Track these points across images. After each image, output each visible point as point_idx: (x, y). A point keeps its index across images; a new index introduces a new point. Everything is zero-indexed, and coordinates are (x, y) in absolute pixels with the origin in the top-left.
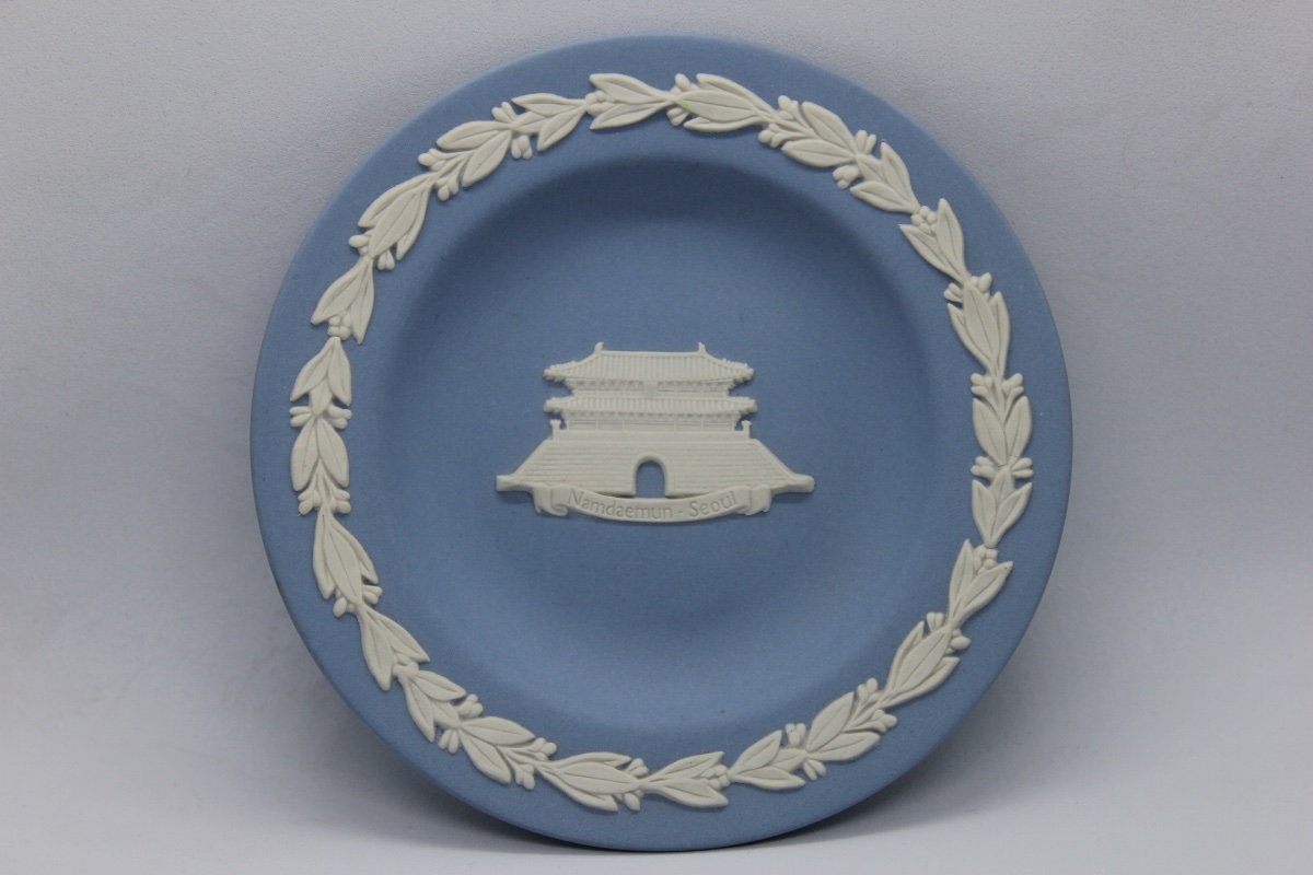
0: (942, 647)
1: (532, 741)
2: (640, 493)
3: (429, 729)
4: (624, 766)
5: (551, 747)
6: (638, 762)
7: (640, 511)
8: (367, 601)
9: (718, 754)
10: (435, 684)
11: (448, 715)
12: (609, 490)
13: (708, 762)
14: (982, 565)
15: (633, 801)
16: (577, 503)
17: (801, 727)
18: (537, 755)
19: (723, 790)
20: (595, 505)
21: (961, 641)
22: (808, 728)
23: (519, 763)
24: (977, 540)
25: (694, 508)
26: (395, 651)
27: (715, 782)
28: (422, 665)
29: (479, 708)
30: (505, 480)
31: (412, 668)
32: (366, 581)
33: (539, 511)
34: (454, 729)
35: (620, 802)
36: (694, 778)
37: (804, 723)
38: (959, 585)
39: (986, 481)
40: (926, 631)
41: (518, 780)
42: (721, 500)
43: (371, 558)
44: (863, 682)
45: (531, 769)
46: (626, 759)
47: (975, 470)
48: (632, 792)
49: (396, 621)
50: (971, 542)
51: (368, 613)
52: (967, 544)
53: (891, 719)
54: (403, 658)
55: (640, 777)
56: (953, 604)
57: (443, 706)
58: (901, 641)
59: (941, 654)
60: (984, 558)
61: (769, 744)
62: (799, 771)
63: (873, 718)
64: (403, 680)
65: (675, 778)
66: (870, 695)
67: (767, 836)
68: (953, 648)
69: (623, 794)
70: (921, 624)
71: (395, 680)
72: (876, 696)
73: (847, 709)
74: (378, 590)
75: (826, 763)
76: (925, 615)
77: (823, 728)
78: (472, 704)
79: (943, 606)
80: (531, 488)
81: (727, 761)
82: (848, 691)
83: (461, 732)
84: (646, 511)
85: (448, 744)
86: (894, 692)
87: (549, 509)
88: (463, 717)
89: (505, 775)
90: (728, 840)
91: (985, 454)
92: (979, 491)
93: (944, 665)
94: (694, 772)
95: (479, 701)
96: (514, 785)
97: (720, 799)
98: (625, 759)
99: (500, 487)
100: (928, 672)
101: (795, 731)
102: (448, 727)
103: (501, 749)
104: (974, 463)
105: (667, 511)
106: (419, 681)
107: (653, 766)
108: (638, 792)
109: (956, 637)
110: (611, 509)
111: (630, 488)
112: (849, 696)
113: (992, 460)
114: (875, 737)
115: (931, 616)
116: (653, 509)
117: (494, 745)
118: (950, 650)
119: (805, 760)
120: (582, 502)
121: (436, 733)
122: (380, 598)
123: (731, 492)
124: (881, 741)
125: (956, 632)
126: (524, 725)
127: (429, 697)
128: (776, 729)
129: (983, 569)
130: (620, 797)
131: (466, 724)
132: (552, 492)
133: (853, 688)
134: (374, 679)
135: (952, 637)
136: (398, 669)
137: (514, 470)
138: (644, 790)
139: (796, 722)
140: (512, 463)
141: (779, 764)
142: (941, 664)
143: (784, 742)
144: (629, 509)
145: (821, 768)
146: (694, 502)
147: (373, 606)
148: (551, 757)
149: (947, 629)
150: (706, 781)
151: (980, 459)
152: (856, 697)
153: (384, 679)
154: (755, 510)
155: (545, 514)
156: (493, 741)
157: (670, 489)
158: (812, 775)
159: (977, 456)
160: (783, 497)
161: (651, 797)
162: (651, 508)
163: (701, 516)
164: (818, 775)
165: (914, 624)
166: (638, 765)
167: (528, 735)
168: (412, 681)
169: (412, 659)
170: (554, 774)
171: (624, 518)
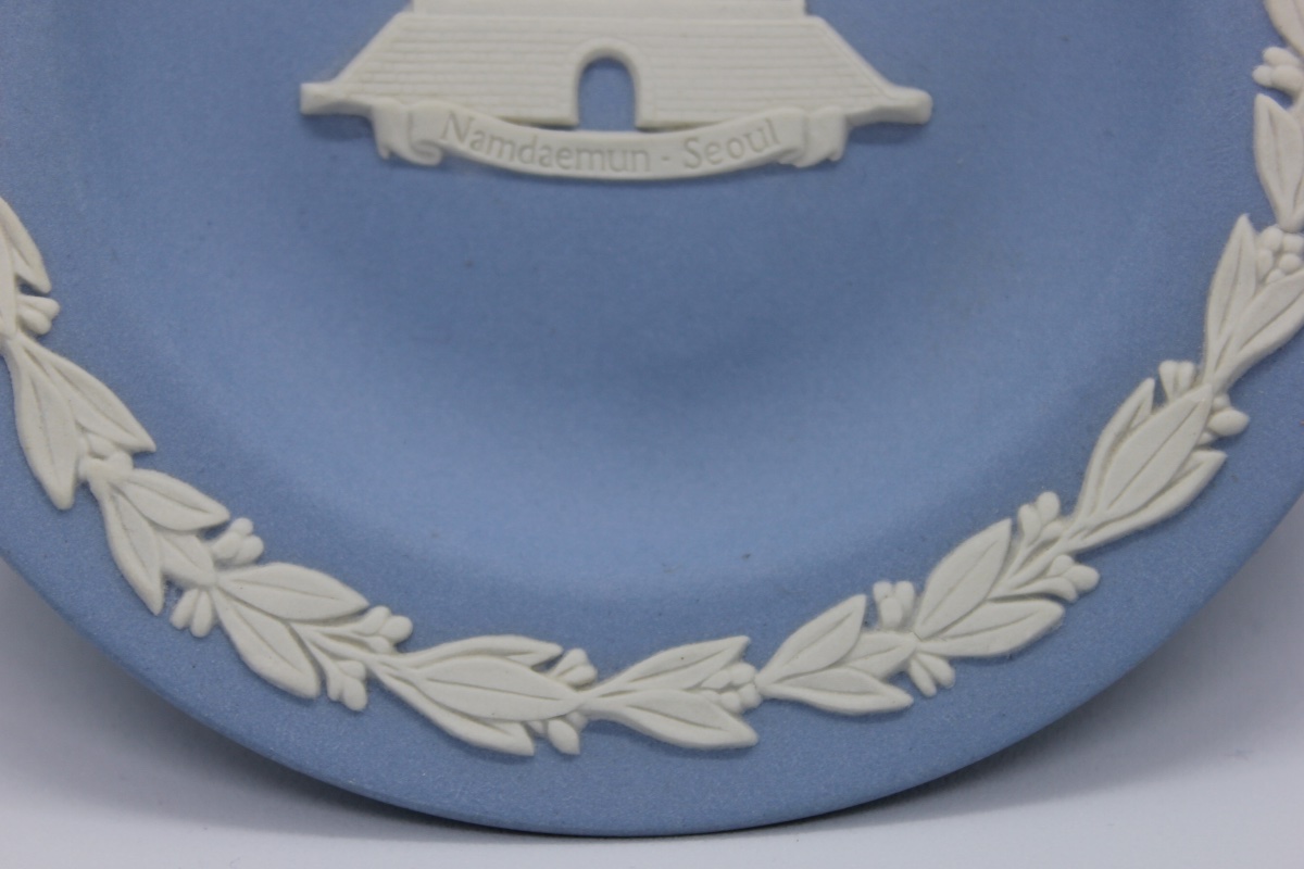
0: (1193, 430)
1: (362, 612)
2: (586, 120)
3: (153, 590)
4: (548, 665)
5: (401, 626)
6: (576, 655)
7: (585, 156)
8: (25, 327)
9: (738, 642)
10: (166, 496)
11: (192, 559)
12: (526, 113)
13: (718, 657)
14: (1275, 266)
15: (566, 736)
16: (461, 137)
17: (906, 588)
18: (372, 641)
19: (746, 713)
20: (497, 144)
21: (1231, 418)
22: (920, 591)
23: (335, 657)
24: (1264, 216)
25: (693, 152)
26: (83, 429)
27: (733, 699)
28: (140, 457)
29: (255, 546)
30: (318, 93)
31: (120, 464)
32: (26, 288)
33: (384, 154)
34: (204, 588)
35: (539, 737)
36: (689, 689)
37: (912, 579)
38: (1227, 306)
39: (1285, 96)
40: (1159, 397)
41: (333, 692)
42: (748, 136)
43: (36, 240)
44: (1030, 498)
45: (360, 670)
46: (552, 649)
47: (1262, 74)
48: (562, 717)
49: (87, 368)
50: (1251, 219)
51: (28, 352)
52: (1243, 224)
53: (1087, 575)
54: (101, 444)
55: (579, 687)
56: (1214, 344)
57: (181, 540)
58: (1106, 418)
59: (1190, 443)
60: (1279, 253)
61: (839, 623)
62: (900, 677)
63: (1052, 571)
64: (100, 488)
65: (650, 690)
66: (1044, 526)
67: (836, 807)
68: (1214, 433)
69: (545, 722)
70: (1148, 386)
71: (83, 487)
72: (1056, 527)
73: (998, 552)
74: (50, 305)
75: (953, 661)
76: (1156, 366)
77: (951, 590)
78: (242, 538)
79: (1192, 347)
80: (369, 110)
81: (755, 656)
82: (999, 517)
83: (217, 595)
84: (597, 157)
85: (191, 618)
86: (1093, 520)
87: (406, 152)
88: (223, 564)
89: (306, 683)
90: (756, 815)
91: (1282, 41)
92: (1271, 118)
93: (1197, 466)
94: (689, 677)
95: (256, 532)
96: (326, 701)
97: (742, 733)
98: (550, 649)
99: (308, 105)
100: (1164, 481)
101: (893, 597)
102: (192, 585)
103: (300, 628)
104: (1260, 60)
105: (640, 157)
106: (131, 490)
107: (607, 664)
108: (576, 717)
109: (1220, 409)
110: (527, 153)
111: (565, 110)
112: (1002, 528)
113: (1296, 52)
114: (1054, 611)
115: (1168, 369)
116: (611, 152)
117: (285, 621)
118: (1207, 437)
119: (913, 655)
120: (471, 137)
121: (166, 595)
122: (54, 321)
123: (768, 121)
124: (1065, 619)
125: (1221, 400)
126: (347, 581)
127: (156, 526)
128: (854, 592)
129: (1276, 273)
130: (538, 726)
131: (228, 579)
132: (411, 120)
133: (1009, 511)
134: (39, 485)
135: (1213, 411)
136: (90, 467)
137: (334, 73)
138: (587, 714)
139: (894, 578)
140: (334, 58)
141: (859, 663)
142: (1190, 464)
143: (871, 619)
144: (563, 152)
145: (945, 672)
146: (695, 139)
147: (40, 338)
148: (401, 646)
149: (1203, 393)
150: (713, 695)
151: (1273, 52)
152: (1016, 529)
153: (61, 487)
154: (813, 156)
155: (396, 161)
156: (282, 613)
157: (646, 112)
158: (927, 686)
159: (1266, 45)
160: (870, 132)
161: (600, 727)
162: (608, 152)
163: (706, 167)
164: (939, 686)
165: (1135, 384)
166: (577, 663)
167: (354, 600)
168: (117, 489)
169: (120, 446)
170: (405, 681)
171: (554, 170)
